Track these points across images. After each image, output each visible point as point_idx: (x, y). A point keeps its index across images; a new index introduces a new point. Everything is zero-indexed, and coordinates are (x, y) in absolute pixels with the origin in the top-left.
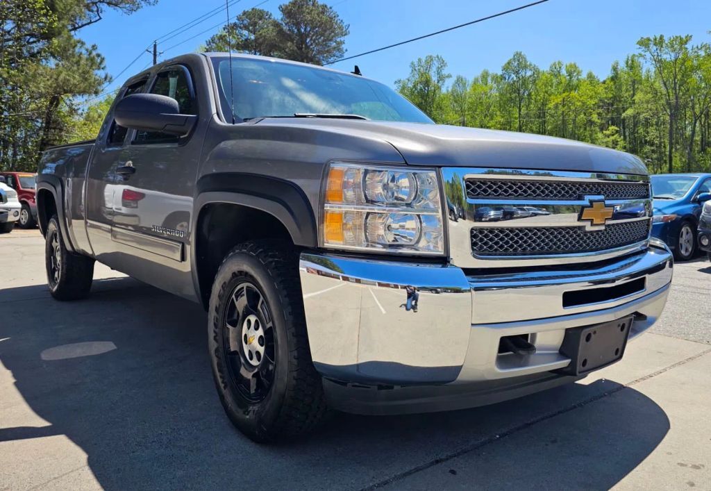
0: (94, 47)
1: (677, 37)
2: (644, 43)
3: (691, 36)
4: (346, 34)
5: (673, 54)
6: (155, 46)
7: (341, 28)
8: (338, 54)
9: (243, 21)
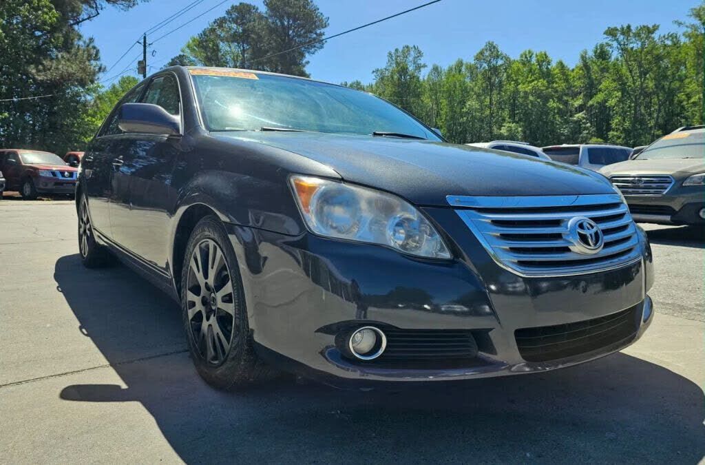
0: (91, 40)
1: (644, 27)
2: (611, 32)
3: (658, 26)
4: (326, 26)
5: (640, 43)
6: (145, 38)
7: (321, 20)
8: (317, 45)
9: (231, 15)
